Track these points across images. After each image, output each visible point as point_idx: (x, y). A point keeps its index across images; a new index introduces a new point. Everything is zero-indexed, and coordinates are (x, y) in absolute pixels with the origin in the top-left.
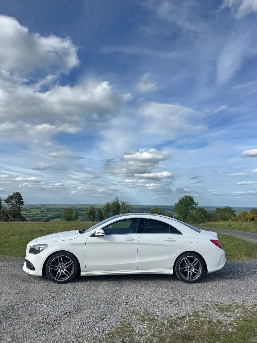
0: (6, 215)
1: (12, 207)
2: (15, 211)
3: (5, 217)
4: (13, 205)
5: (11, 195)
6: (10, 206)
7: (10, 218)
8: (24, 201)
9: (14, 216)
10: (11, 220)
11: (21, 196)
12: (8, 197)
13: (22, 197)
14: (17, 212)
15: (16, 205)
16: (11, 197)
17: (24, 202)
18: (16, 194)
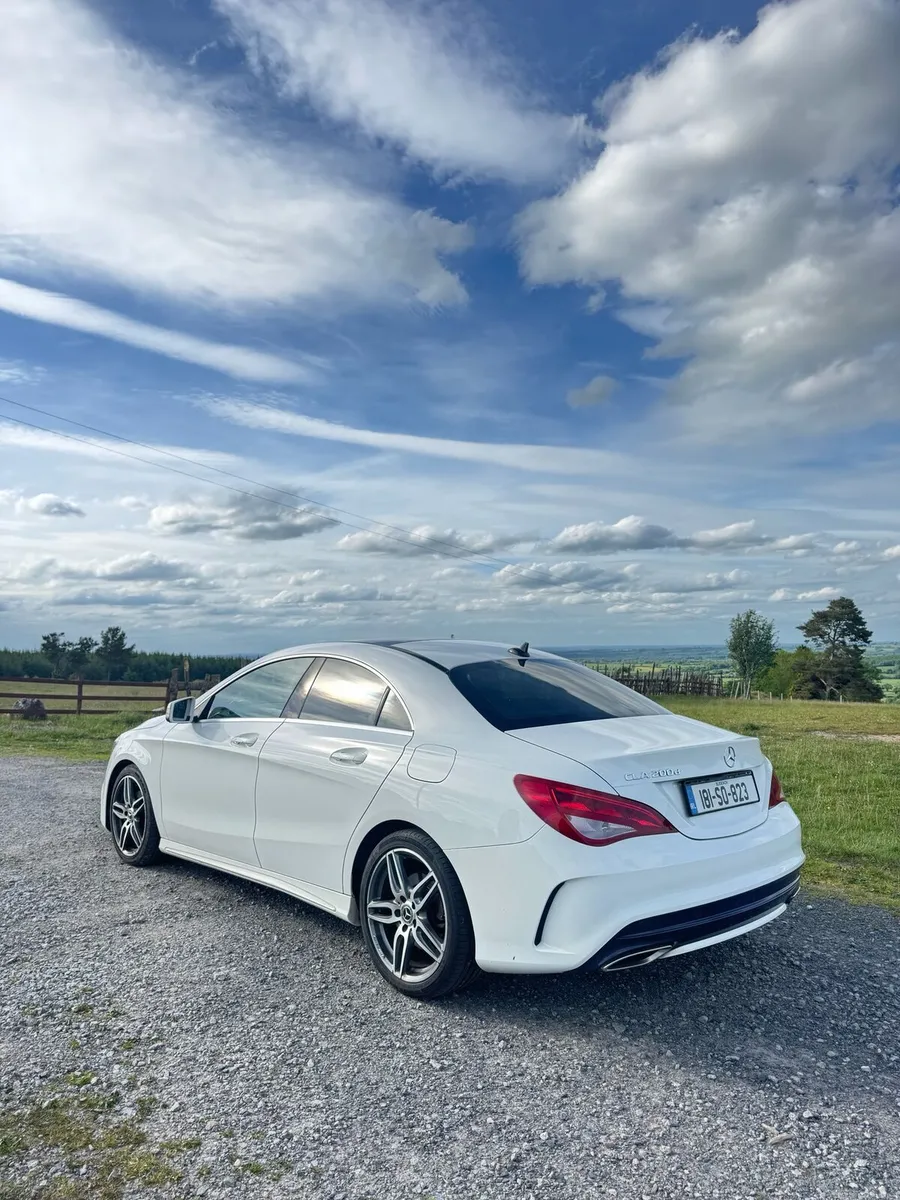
0: (815, 679)
1: (829, 652)
2: (840, 665)
3: (811, 685)
4: (833, 643)
5: (821, 610)
6: (825, 647)
7: (828, 690)
8: (868, 628)
9: (841, 683)
10: (833, 697)
11: (856, 610)
12: (811, 617)
13: (860, 612)
14: (846, 669)
15: (844, 643)
16: (822, 617)
17: (870, 634)
18: (838, 607)
